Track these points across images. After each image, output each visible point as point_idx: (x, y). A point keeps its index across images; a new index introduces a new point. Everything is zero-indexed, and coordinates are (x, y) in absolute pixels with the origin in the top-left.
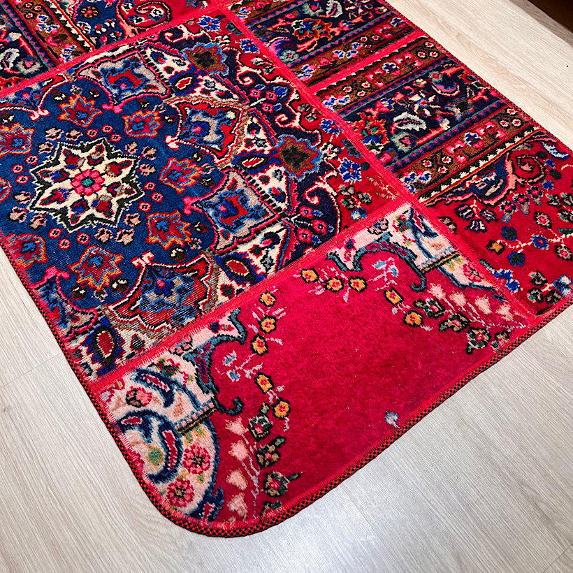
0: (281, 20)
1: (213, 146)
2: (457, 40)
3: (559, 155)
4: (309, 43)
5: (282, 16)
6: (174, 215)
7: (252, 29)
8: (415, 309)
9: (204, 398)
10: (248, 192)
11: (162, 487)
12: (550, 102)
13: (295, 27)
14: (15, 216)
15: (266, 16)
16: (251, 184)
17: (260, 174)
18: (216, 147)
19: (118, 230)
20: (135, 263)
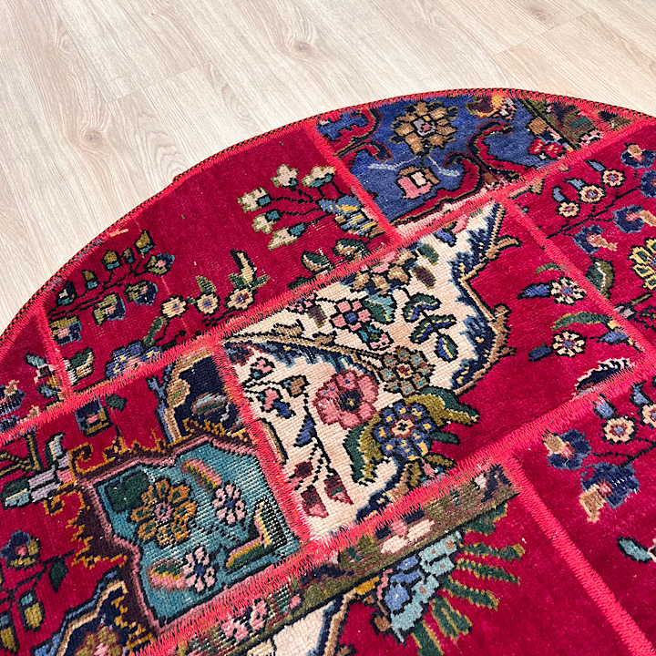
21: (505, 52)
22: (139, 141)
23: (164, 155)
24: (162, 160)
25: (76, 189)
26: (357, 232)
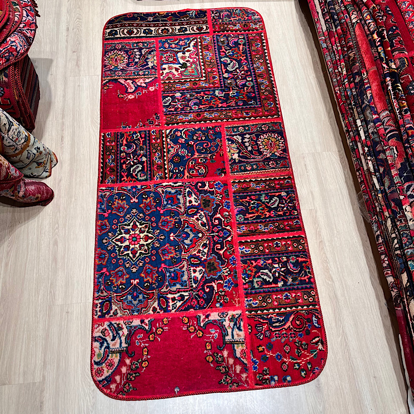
0: (248, 198)
1: (186, 246)
2: (318, 244)
3: (316, 325)
4: (252, 215)
5: (250, 196)
6: (154, 269)
7: (234, 197)
8: (213, 356)
9: (124, 345)
10: (186, 273)
11: (96, 367)
12: (336, 296)
13: (252, 204)
14: (104, 241)
15: (243, 193)
16: (188, 270)
17: (194, 268)
18: (186, 247)
19: (134, 265)
20: (132, 281)
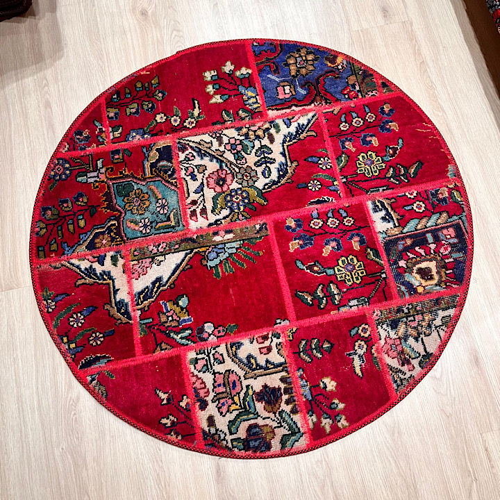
21: (358, 31)
22: (165, 23)
23: (176, 36)
24: (174, 38)
25: (130, 42)
26: (250, 107)
